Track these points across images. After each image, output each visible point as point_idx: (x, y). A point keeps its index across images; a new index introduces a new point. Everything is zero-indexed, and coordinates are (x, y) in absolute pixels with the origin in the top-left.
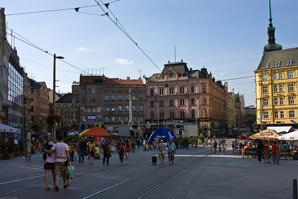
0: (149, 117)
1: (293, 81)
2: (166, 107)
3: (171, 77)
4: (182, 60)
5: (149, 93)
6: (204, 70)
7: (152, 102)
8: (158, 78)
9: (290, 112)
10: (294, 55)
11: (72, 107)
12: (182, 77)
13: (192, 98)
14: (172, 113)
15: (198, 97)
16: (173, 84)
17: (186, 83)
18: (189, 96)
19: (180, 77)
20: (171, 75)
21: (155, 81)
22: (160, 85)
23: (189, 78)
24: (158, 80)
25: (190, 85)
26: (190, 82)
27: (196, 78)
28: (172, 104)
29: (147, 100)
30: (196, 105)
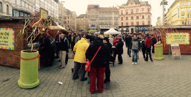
5: (120, 13)
6: (147, 2)
7: (122, 18)
8: (125, 5)
11: (84, 20)
12: (137, 5)
13: (143, 15)
14: (132, 23)
15: (146, 15)
16: (133, 8)
17: (139, 8)
18: (141, 14)
19: (136, 4)
20: (132, 3)
21: (123, 7)
22: (126, 9)
23: (141, 5)
24: (125, 7)
25: (142, 9)
26: (142, 7)
27: (145, 5)
28: (132, 18)
29: (120, 17)
30: (145, 19)
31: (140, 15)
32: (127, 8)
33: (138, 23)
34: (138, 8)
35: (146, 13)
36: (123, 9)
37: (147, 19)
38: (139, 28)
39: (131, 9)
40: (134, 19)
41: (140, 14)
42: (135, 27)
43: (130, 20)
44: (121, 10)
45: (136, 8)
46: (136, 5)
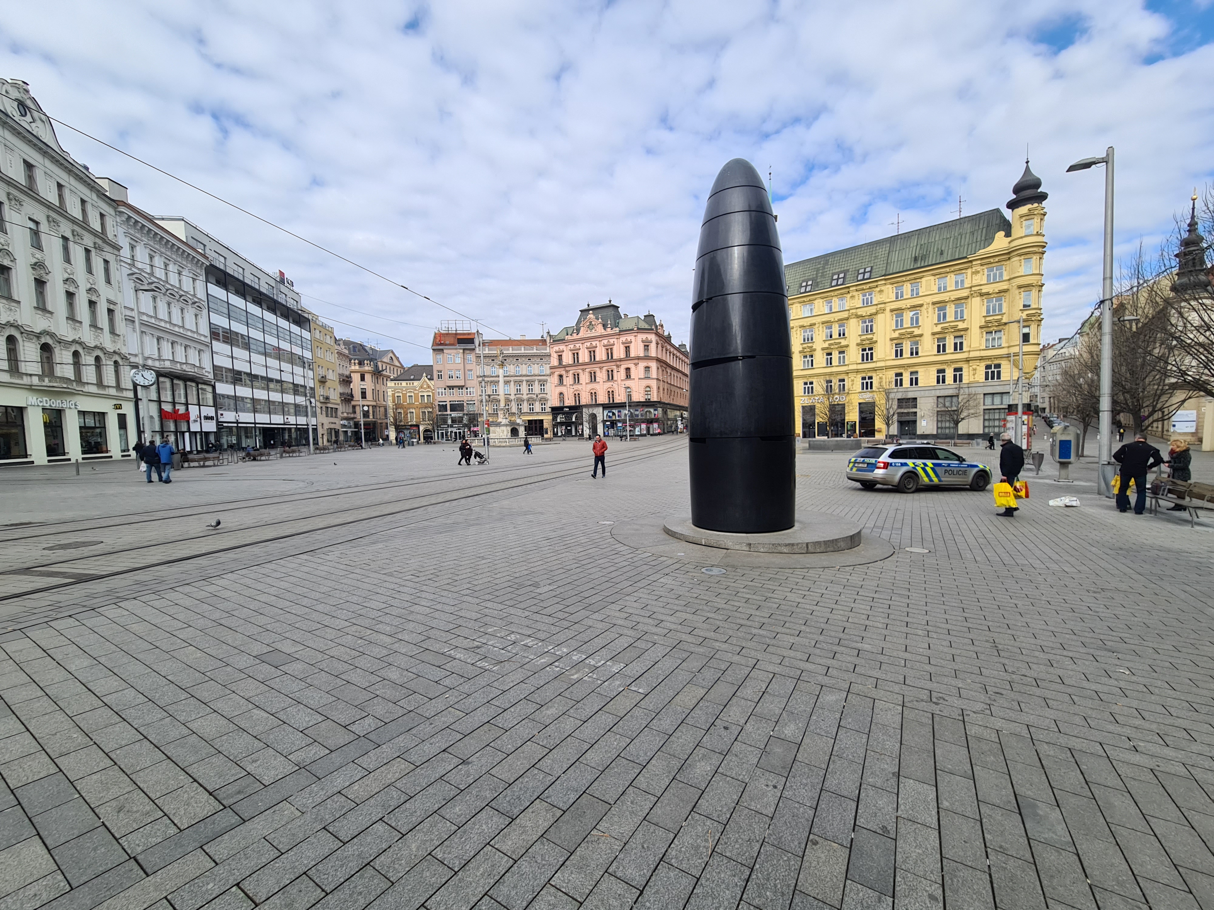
0: (557, 403)
1: (814, 322)
2: (584, 383)
3: (591, 330)
4: (610, 301)
5: (555, 362)
6: (650, 318)
7: (561, 376)
8: (570, 333)
9: (806, 384)
10: (818, 270)
11: (422, 387)
12: (609, 330)
13: (626, 366)
14: (594, 395)
15: (636, 364)
16: (594, 343)
17: (615, 340)
18: (622, 363)
19: (605, 329)
20: (591, 326)
21: (564, 339)
22: (572, 346)
23: (620, 331)
24: (569, 337)
25: (623, 343)
26: (623, 339)
27: (633, 330)
28: (593, 378)
29: (553, 373)
30: (634, 379)
31: (618, 366)
32: (574, 340)
33: (611, 394)
34: (612, 341)
35: (639, 358)
36: (562, 347)
37: (639, 379)
38: (614, 411)
39: (588, 344)
40: (598, 379)
41: (618, 363)
42: (601, 409)
43: (586, 383)
44: (556, 348)
45: (605, 342)
46: (603, 331)
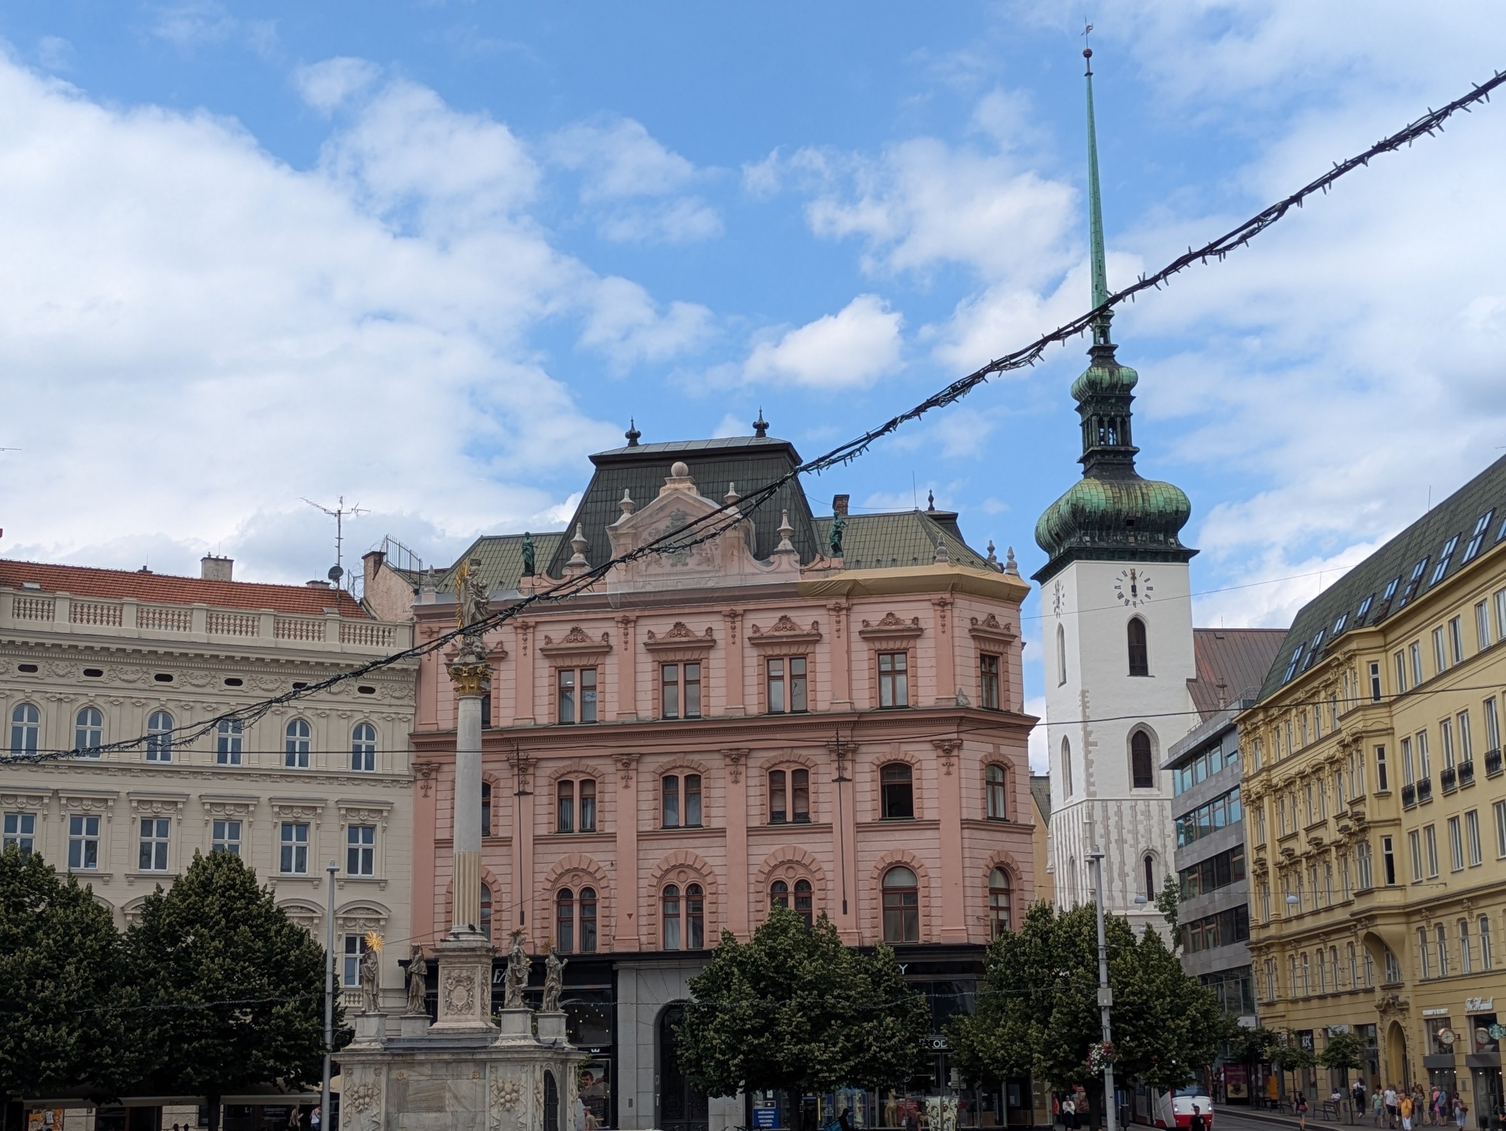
2: (626, 837)
3: (679, 558)
4: (761, 428)
6: (935, 528)
12: (784, 562)
13: (886, 753)
14: (680, 898)
15: (948, 749)
16: (697, 626)
17: (822, 616)
18: (862, 735)
19: (763, 559)
20: (676, 541)
22: (559, 633)
25: (868, 635)
26: (872, 615)
28: (682, 797)
29: (429, 771)
30: (934, 825)
31: (843, 753)
32: (580, 604)
33: (790, 896)
34: (804, 621)
35: (961, 717)
37: (966, 824)
39: (662, 628)
40: (711, 817)
41: (845, 735)
43: (642, 836)
45: (767, 622)
46: (752, 566)
